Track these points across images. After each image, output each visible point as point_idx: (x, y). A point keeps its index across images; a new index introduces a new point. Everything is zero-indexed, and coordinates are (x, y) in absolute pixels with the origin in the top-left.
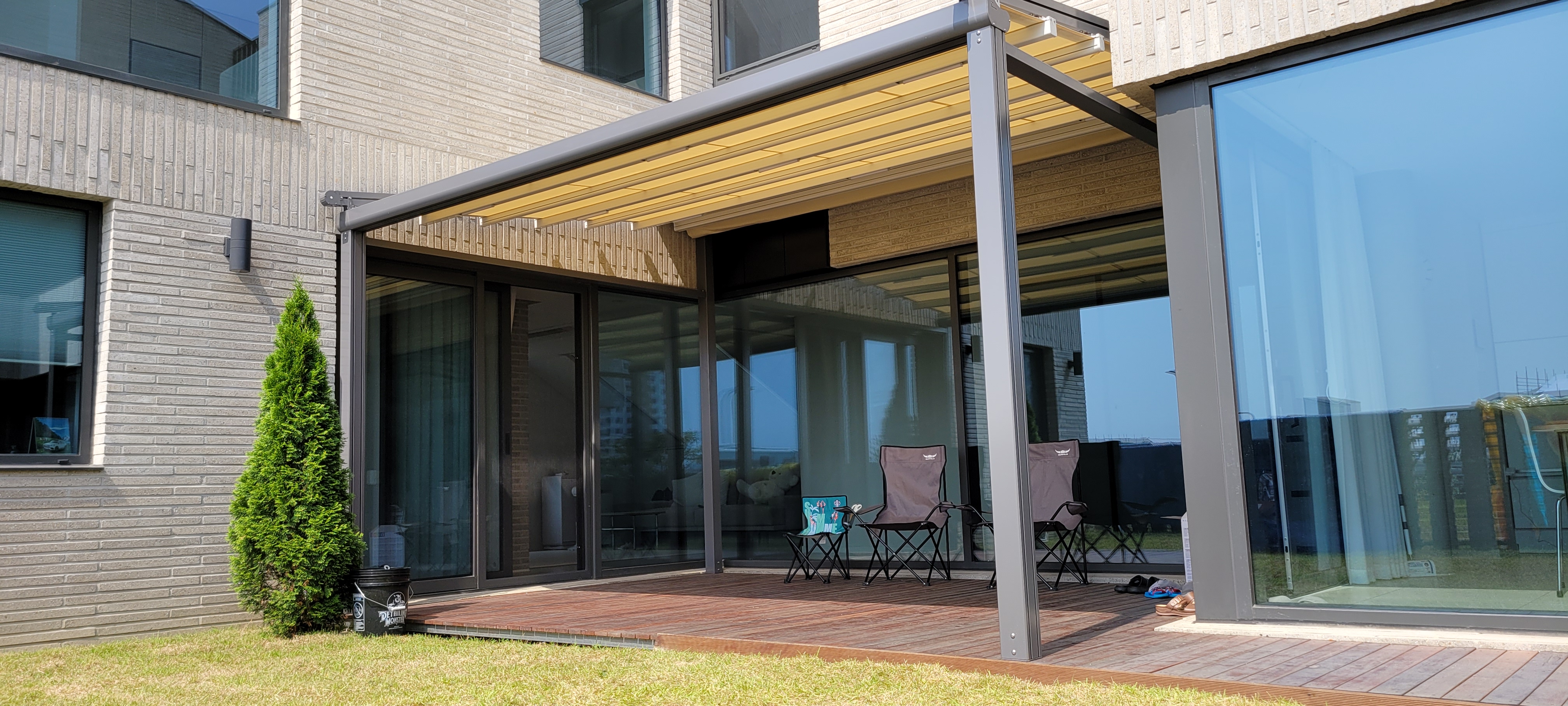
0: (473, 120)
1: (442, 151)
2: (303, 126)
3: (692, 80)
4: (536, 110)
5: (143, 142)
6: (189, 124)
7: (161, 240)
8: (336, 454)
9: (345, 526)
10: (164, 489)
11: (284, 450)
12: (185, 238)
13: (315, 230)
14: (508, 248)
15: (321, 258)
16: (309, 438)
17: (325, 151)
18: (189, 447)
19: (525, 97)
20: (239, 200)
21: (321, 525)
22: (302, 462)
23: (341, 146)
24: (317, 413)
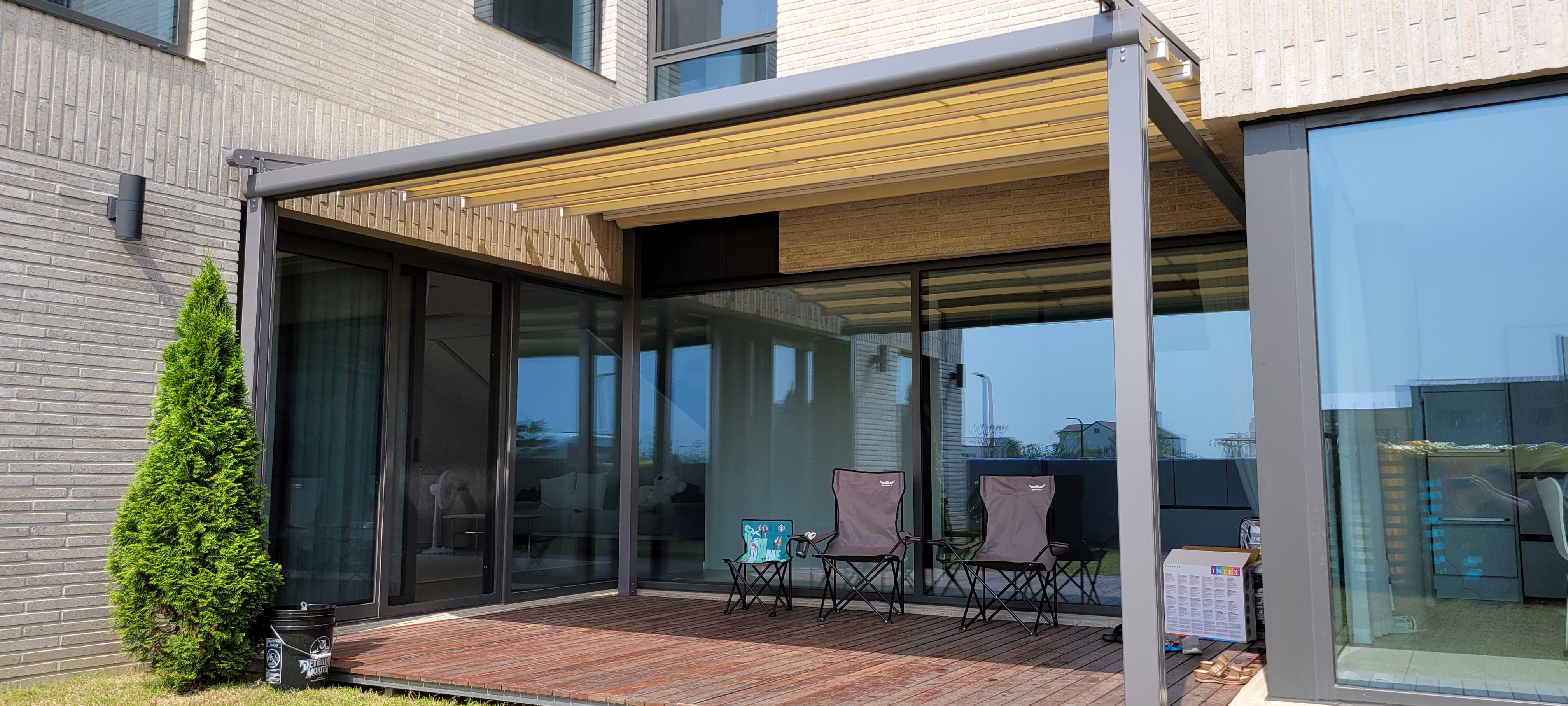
0: (399, 79)
2: (207, 68)
3: (628, 56)
4: (467, 73)
5: (13, 71)
6: (72, 54)
7: (30, 195)
9: (263, 558)
10: (20, 504)
11: (191, 464)
12: (60, 194)
13: (217, 195)
14: (432, 229)
15: (223, 228)
16: (222, 451)
17: (233, 101)
18: (54, 452)
19: (456, 58)
20: (128, 151)
21: (235, 556)
22: (212, 478)
23: (252, 96)
24: (233, 420)
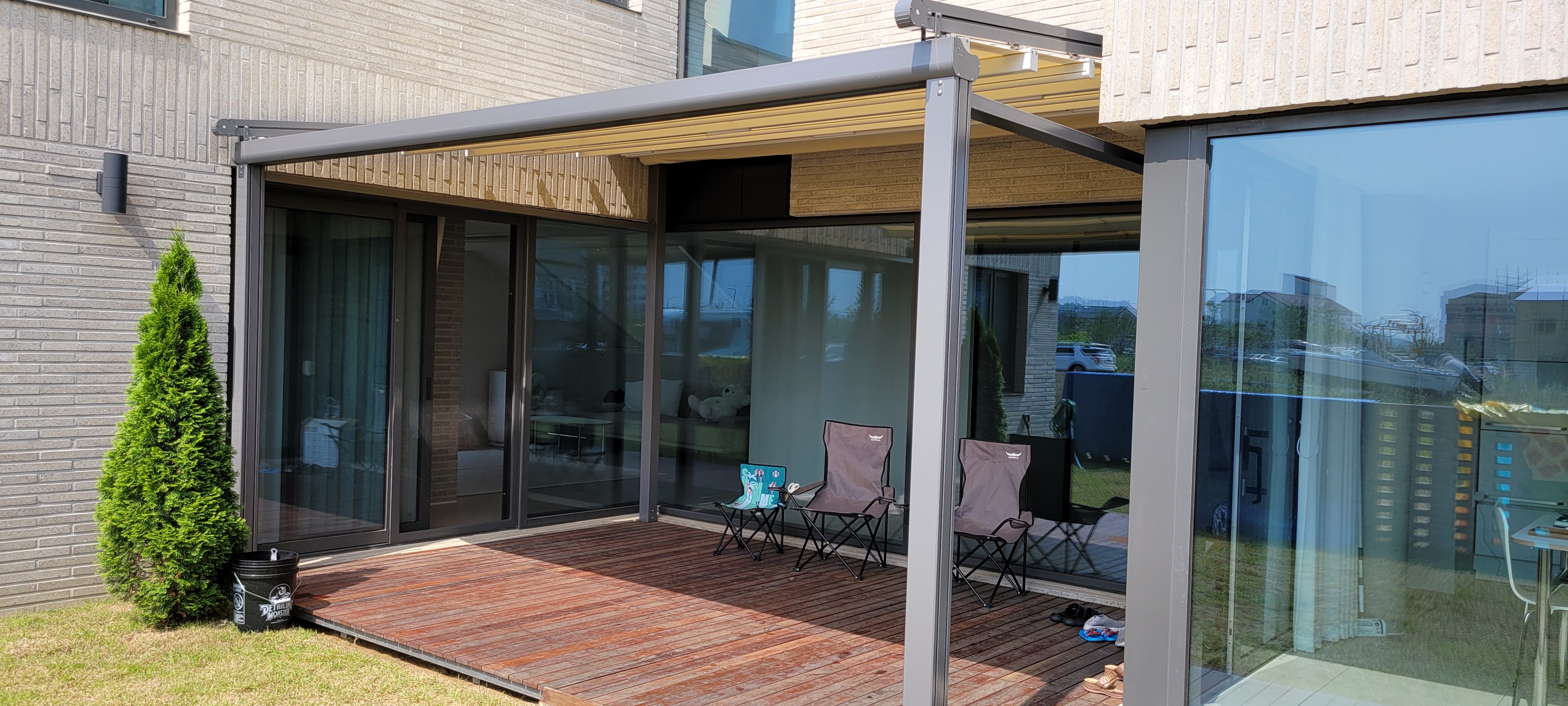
0: (397, 33)
1: (359, 69)
2: (193, 40)
4: (471, 20)
6: (54, 39)
7: (20, 177)
8: (216, 432)
9: (224, 514)
10: (27, 454)
11: (155, 430)
12: (49, 174)
13: (206, 162)
14: (434, 179)
15: (214, 193)
16: (183, 418)
17: (219, 70)
18: (57, 408)
19: (459, 6)
20: (115, 128)
21: (195, 514)
22: (175, 443)
23: (239, 64)
24: (193, 390)
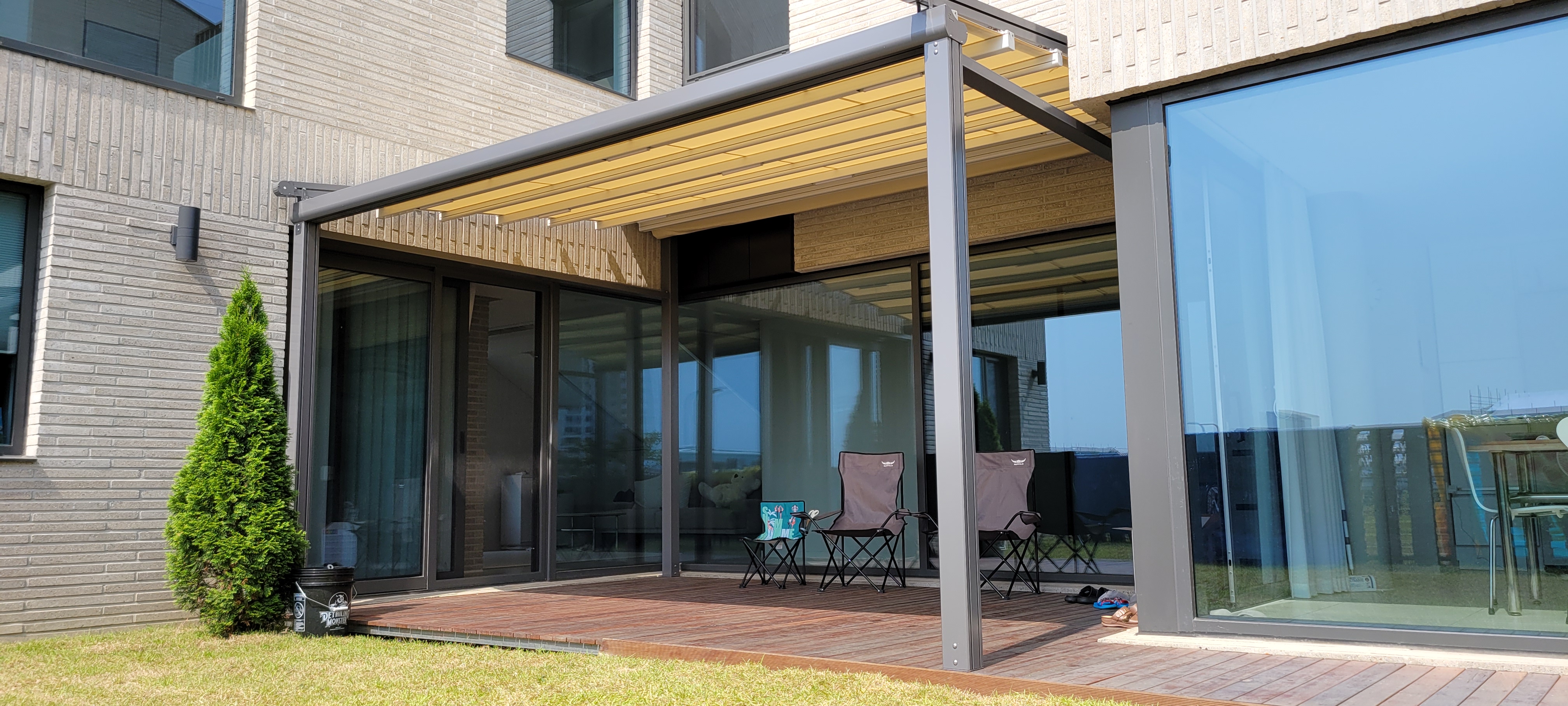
0: (435, 114)
1: (402, 144)
2: (257, 114)
3: (662, 80)
4: (500, 105)
5: (88, 126)
6: (138, 109)
7: (104, 227)
8: (280, 450)
9: (287, 524)
10: (100, 482)
11: (226, 445)
12: (129, 225)
13: (267, 221)
14: (468, 244)
15: (273, 249)
16: (252, 433)
17: (280, 141)
18: (128, 439)
19: (489, 92)
20: (188, 188)
21: (262, 522)
22: (244, 457)
23: (297, 136)
24: (261, 407)
